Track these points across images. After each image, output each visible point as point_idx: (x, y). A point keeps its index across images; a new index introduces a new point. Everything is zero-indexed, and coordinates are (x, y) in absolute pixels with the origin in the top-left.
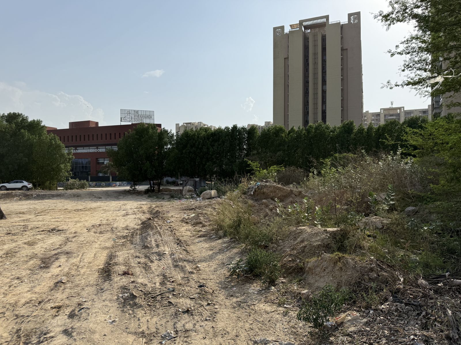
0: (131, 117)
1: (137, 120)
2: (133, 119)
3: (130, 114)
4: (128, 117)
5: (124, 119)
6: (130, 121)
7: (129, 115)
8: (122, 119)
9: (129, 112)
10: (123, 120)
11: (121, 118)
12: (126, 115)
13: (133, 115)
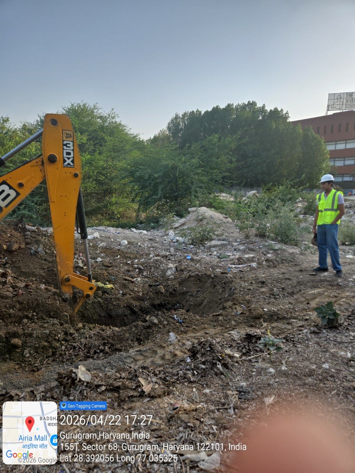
0: (341, 103)
1: (349, 106)
2: (344, 106)
3: (341, 98)
4: (338, 103)
5: (332, 107)
6: (339, 109)
7: (339, 100)
8: (330, 106)
9: (339, 96)
10: (330, 109)
11: (328, 106)
12: (336, 101)
13: (345, 100)
